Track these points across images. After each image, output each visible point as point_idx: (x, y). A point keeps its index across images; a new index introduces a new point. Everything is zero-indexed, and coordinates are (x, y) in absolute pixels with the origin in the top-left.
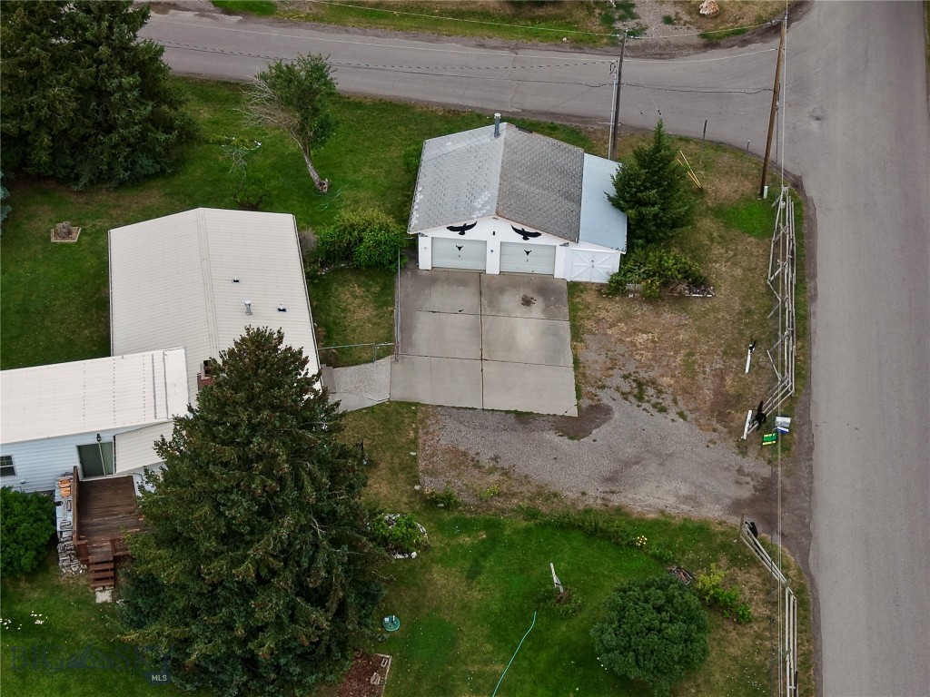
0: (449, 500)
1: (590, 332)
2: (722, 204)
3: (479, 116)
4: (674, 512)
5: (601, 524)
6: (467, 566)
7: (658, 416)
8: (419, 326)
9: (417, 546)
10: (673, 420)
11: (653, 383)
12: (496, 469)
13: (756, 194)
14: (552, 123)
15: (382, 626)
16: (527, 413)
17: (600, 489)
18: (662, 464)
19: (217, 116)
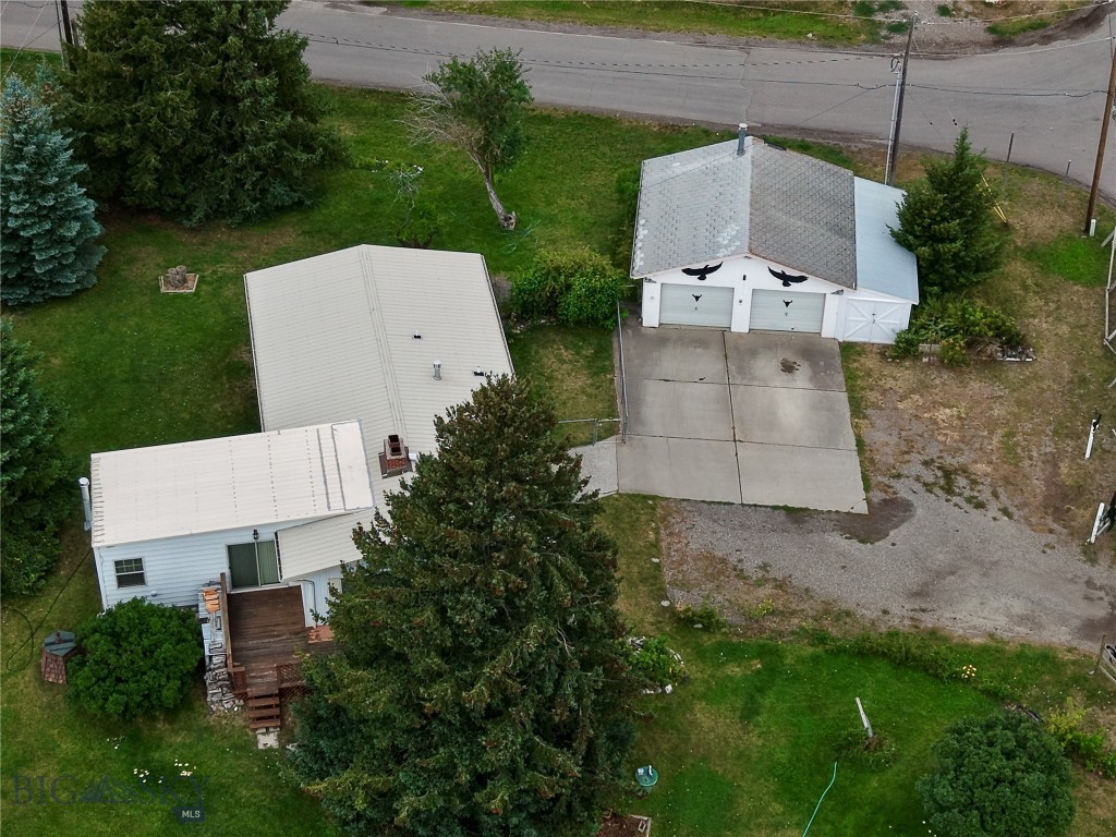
0: (709, 619)
1: (875, 406)
2: (1035, 244)
3: (706, 132)
4: (1006, 636)
5: (913, 650)
6: (739, 704)
7: (975, 514)
8: (649, 399)
9: (674, 677)
10: (995, 519)
11: (964, 471)
12: (767, 580)
13: (1078, 230)
14: (803, 141)
15: (636, 780)
16: (801, 509)
17: (907, 606)
18: (985, 575)
19: (362, 133)
